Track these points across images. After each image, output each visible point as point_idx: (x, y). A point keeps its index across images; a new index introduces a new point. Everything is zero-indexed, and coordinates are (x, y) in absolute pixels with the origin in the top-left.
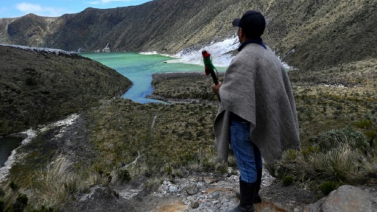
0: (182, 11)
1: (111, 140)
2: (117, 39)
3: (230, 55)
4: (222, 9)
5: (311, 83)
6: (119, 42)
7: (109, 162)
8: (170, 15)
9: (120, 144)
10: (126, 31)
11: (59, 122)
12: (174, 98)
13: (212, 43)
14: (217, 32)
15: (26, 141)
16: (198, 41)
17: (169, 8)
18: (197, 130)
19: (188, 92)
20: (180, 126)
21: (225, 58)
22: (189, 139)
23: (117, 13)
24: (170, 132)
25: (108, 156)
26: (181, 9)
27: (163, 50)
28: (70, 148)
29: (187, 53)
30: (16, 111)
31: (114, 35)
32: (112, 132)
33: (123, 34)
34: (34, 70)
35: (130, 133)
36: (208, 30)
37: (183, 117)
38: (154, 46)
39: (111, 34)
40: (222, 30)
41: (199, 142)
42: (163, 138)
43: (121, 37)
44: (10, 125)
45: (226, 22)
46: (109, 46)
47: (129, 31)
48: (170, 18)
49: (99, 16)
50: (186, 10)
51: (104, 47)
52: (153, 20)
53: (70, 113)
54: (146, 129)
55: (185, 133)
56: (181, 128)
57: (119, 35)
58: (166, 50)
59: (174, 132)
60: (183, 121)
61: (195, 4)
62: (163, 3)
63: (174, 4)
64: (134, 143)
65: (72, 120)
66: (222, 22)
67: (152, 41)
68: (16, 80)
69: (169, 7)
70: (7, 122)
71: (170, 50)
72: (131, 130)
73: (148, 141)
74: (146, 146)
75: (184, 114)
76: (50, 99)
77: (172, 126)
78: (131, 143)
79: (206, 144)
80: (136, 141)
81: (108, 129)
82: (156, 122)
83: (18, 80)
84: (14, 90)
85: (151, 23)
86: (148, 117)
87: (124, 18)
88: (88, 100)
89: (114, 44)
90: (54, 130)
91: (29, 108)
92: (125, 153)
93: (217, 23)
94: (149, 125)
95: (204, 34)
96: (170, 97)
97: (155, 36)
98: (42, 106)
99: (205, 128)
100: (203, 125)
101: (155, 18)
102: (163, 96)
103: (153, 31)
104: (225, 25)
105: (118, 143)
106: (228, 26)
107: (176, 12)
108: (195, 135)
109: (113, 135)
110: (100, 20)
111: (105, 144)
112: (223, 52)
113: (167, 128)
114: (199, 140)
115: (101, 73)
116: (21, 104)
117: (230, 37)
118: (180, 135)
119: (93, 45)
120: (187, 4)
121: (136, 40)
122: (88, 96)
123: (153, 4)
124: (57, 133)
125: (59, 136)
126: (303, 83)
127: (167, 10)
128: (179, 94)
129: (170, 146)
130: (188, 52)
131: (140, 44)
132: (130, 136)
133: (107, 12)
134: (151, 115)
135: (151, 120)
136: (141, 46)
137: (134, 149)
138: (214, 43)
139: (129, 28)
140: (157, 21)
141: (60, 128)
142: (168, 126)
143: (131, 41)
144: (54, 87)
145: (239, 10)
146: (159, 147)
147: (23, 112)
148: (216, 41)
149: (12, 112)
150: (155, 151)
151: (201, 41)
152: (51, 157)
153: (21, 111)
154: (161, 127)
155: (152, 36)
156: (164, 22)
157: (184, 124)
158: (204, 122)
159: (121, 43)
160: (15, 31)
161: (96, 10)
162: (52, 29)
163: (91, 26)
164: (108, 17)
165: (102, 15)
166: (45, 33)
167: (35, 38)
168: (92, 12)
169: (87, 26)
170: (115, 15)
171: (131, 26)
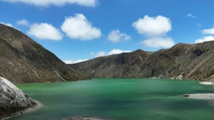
2: (193, 68)
10: (204, 61)
33: (201, 64)
43: (197, 66)
46: (183, 75)
49: (186, 50)
87: (208, 50)
89: (189, 72)
119: (172, 73)
159: (195, 72)
160: (125, 61)
161: (185, 45)
162: (148, 60)
163: (177, 57)
164: (195, 50)
165: (189, 49)
166: (143, 63)
167: (135, 66)
168: (181, 46)
169: (173, 58)
170: (200, 48)
171: (210, 56)
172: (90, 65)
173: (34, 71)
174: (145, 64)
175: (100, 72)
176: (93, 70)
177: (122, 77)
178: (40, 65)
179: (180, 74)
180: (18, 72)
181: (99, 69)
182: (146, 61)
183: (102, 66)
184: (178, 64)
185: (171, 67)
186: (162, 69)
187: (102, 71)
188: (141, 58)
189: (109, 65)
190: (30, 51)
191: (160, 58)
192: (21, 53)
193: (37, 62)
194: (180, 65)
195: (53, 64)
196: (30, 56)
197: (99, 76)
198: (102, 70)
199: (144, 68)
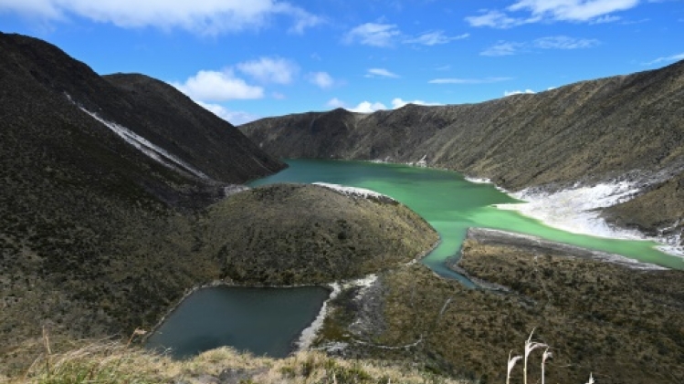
0: (544, 119)
1: (401, 317)
2: (438, 150)
3: (596, 216)
4: (609, 130)
5: (678, 303)
6: (439, 155)
7: (396, 337)
8: (523, 123)
9: (408, 322)
10: (452, 141)
11: (359, 281)
12: (480, 278)
13: (576, 185)
14: (589, 168)
15: (333, 295)
16: (555, 178)
17: (524, 113)
18: (482, 330)
19: (498, 275)
20: (468, 320)
21: (585, 219)
22: (470, 337)
23: (446, 113)
24: (456, 323)
25: (395, 332)
26: (542, 117)
27: (500, 178)
28: (367, 314)
29: (533, 195)
30: (327, 263)
31: (436, 144)
32: (403, 307)
33: (449, 144)
34: (345, 222)
35: (419, 313)
36: (574, 163)
37: (476, 310)
38: (488, 169)
39: (432, 143)
40: (599, 166)
41: (479, 343)
42: (447, 328)
43: (444, 147)
44: (322, 275)
45: (608, 154)
46: (426, 159)
47: (457, 141)
48: (522, 129)
49: (420, 116)
50: (551, 118)
51: (419, 159)
52: (496, 128)
53: (370, 272)
54: (435, 313)
55: (469, 329)
56: (467, 323)
57: (442, 145)
58: (504, 181)
59: (459, 325)
60: (473, 315)
61: (567, 109)
62: (515, 104)
63: (532, 107)
64: (419, 326)
65: (371, 281)
66: (601, 154)
67: (488, 161)
68: (331, 232)
69: (524, 110)
70: (320, 272)
71: (510, 182)
72: (420, 311)
73: (433, 326)
74: (429, 333)
75: (478, 306)
76: (354, 255)
77: (459, 317)
78: (417, 325)
79: (483, 347)
80: (422, 324)
81: (401, 303)
82: (447, 308)
83: (332, 232)
84: (328, 242)
85: (492, 132)
86: (441, 299)
87: (454, 120)
88: (388, 261)
89: (433, 156)
90: (355, 289)
91: (337, 262)
92: (410, 333)
93: (593, 155)
94: (439, 310)
95: (567, 168)
96: (475, 275)
97: (495, 153)
98: (348, 262)
99: (491, 330)
100: (491, 326)
101: (500, 126)
102: (468, 271)
103: (493, 146)
104: (604, 159)
105: (407, 322)
106: (609, 163)
107: (533, 120)
108: (477, 333)
109: (404, 311)
110: (421, 121)
111: (395, 318)
112: (588, 206)
113: (454, 318)
114: (478, 340)
115: (406, 226)
116: (332, 257)
117: (609, 181)
118: (463, 330)
119: (405, 154)
120: (554, 109)
121: (465, 156)
122: (387, 256)
123: (499, 105)
124: (357, 294)
125: (359, 297)
126: (668, 299)
127: (520, 115)
128: (486, 274)
129: (450, 339)
130: (535, 192)
131: (468, 162)
132: (418, 318)
133: (432, 111)
134: (445, 296)
135: (443, 303)
136: (471, 166)
137: (417, 332)
138: (579, 187)
139: (458, 136)
140: (501, 132)
141: (359, 288)
142: (455, 316)
143: (456, 156)
144: (360, 243)
145: (636, 138)
146: (440, 337)
147: (332, 265)
148: (583, 184)
149: (324, 264)
150: (435, 339)
151: (559, 180)
152: (352, 318)
153: (330, 263)
154: (449, 315)
155: (490, 153)
156: (512, 133)
157: (472, 319)
158: (493, 322)
159: (444, 157)
160: (319, 128)
161: (418, 107)
162: (359, 129)
163: (407, 128)
166: (352, 133)
167: (339, 138)
168: (412, 110)
169: (402, 128)
170: (442, 115)
171: (462, 133)
172: (252, 132)
174: (355, 136)
175: (275, 146)
179: (421, 157)
181: (272, 140)
182: (356, 131)
183: (276, 136)
185: (402, 144)
186: (388, 147)
187: (278, 146)
191: (381, 127)
198: (277, 142)
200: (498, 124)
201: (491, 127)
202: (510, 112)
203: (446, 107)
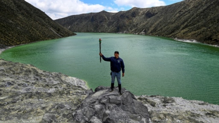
2: (151, 26)
6: (152, 29)
10: (158, 22)
23: (152, 10)
31: (149, 24)
33: (156, 24)
46: (145, 31)
57: (153, 24)
87: (157, 13)
89: (148, 30)
97: (187, 26)
103: (183, 23)
110: (140, 14)
121: (167, 29)
143: (162, 29)
155: (183, 26)
160: (95, 19)
161: (139, 9)
162: (112, 19)
163: (134, 18)
164: (146, 13)
165: (141, 12)
166: (108, 21)
167: (103, 23)
168: (136, 10)
169: (131, 18)
170: (150, 11)
171: (162, 19)
172: (66, 21)
173: (34, 29)
174: (110, 22)
175: (75, 27)
176: (69, 26)
177: (94, 32)
178: (37, 23)
179: (142, 31)
180: (21, 30)
181: (74, 25)
182: (110, 20)
183: (76, 23)
184: (136, 23)
185: (132, 25)
186: (125, 26)
187: (76, 27)
188: (106, 17)
189: (81, 22)
190: (24, 9)
191: (121, 18)
192: (15, 11)
193: (33, 20)
194: (138, 24)
195: (47, 22)
196: (25, 14)
197: (75, 30)
198: (76, 25)
199: (110, 25)
200: (182, 13)
201: (178, 15)
202: (187, 7)
203: (151, 8)
